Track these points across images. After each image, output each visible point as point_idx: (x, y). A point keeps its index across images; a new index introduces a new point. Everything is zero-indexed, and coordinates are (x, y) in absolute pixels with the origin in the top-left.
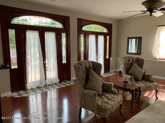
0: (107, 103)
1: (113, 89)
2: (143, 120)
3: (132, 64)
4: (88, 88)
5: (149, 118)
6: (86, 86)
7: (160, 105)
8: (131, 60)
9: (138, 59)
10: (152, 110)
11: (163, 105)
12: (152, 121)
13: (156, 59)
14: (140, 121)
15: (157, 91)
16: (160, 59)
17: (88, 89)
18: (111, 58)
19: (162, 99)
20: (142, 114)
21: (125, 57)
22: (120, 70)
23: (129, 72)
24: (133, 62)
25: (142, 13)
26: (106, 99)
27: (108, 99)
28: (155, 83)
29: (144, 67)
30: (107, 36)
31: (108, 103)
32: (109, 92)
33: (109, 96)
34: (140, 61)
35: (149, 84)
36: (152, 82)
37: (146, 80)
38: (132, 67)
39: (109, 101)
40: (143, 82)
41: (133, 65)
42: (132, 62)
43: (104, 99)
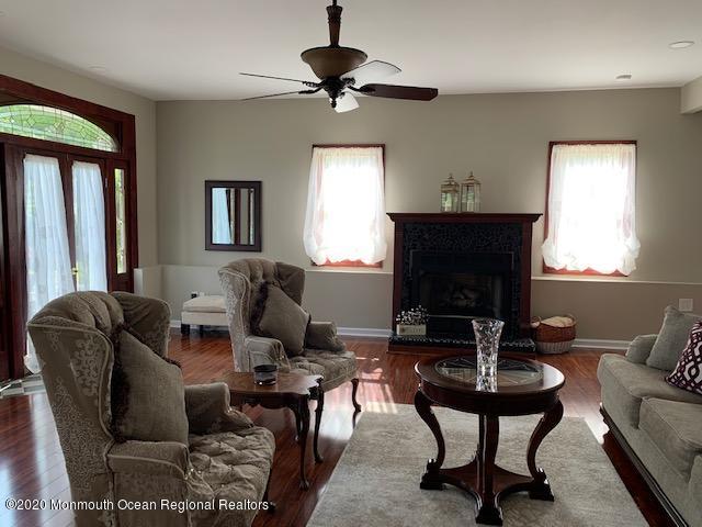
0: (235, 481)
1: (230, 410)
2: (353, 504)
3: (264, 290)
4: (130, 432)
5: (368, 488)
6: (122, 428)
7: (376, 431)
8: (260, 274)
9: (281, 270)
10: (363, 458)
11: (385, 427)
12: (380, 496)
13: (314, 264)
14: (345, 513)
15: (355, 383)
16: (328, 264)
17: (131, 438)
18: (138, 273)
19: (372, 407)
20: (342, 483)
21: (237, 263)
22: (186, 323)
23: (262, 325)
24: (267, 283)
25: (302, 92)
26: (221, 465)
27: (227, 463)
28: (349, 354)
29: (305, 297)
30: (116, 170)
31: (241, 479)
32: (216, 426)
33: (223, 445)
34: (288, 276)
35: (334, 361)
36: (337, 350)
37: (319, 349)
38: (268, 303)
39: (237, 468)
40: (312, 354)
41: (269, 293)
42: (263, 281)
43: (214, 467)
